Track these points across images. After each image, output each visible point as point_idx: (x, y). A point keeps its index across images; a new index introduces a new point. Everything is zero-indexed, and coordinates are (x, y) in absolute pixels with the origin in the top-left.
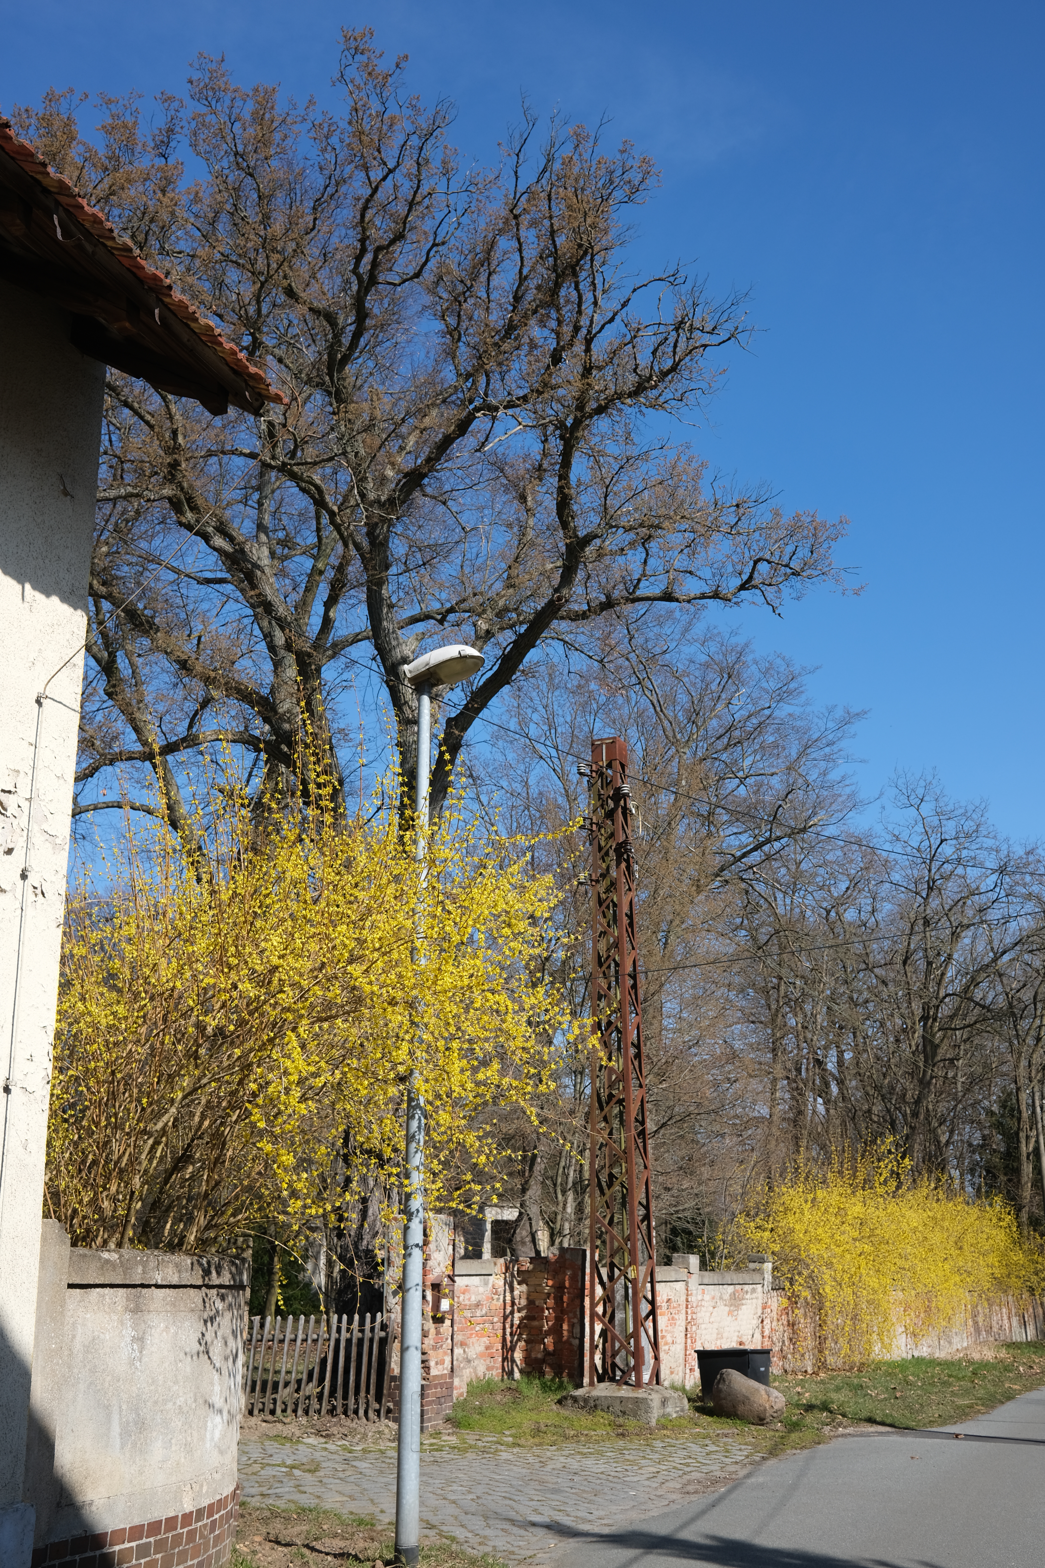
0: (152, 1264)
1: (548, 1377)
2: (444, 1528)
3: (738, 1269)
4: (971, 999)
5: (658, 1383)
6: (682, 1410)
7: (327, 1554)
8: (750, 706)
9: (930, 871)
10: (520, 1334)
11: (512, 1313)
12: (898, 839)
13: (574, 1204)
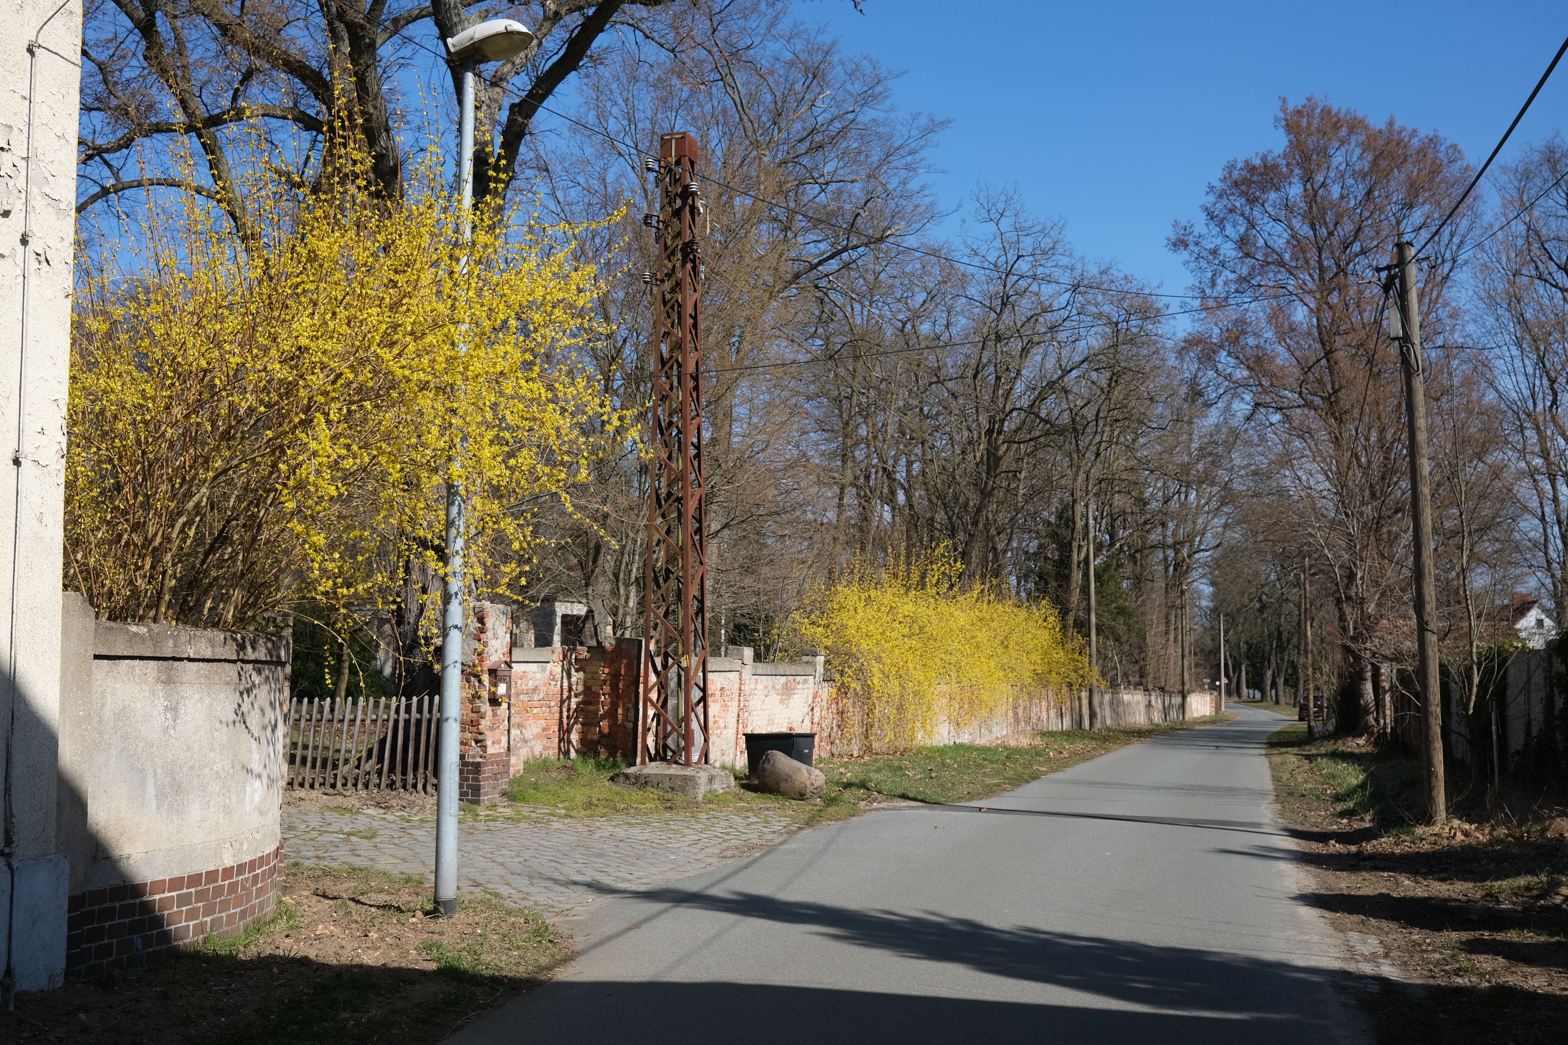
0: (184, 638)
1: (603, 757)
2: (490, 886)
3: (792, 661)
4: (1037, 416)
5: (706, 762)
6: (729, 787)
7: (371, 906)
8: (833, 109)
9: (1005, 286)
10: (577, 718)
11: (569, 698)
12: (976, 254)
13: (636, 600)
